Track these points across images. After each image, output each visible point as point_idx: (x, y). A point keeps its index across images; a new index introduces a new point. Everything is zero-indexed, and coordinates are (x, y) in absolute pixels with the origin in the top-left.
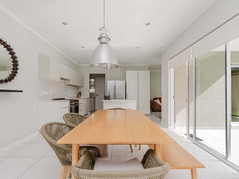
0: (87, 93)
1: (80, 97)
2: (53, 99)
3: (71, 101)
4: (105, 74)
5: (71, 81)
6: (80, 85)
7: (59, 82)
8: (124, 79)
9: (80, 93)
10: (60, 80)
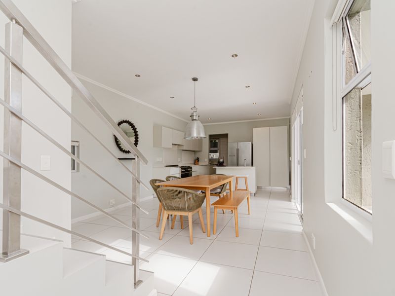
0: (206, 159)
1: (198, 164)
2: (166, 166)
3: (182, 168)
4: (227, 134)
5: (185, 146)
6: (197, 150)
7: (170, 148)
8: (251, 140)
9: (198, 160)
10: (171, 146)
